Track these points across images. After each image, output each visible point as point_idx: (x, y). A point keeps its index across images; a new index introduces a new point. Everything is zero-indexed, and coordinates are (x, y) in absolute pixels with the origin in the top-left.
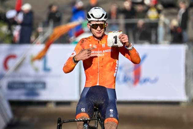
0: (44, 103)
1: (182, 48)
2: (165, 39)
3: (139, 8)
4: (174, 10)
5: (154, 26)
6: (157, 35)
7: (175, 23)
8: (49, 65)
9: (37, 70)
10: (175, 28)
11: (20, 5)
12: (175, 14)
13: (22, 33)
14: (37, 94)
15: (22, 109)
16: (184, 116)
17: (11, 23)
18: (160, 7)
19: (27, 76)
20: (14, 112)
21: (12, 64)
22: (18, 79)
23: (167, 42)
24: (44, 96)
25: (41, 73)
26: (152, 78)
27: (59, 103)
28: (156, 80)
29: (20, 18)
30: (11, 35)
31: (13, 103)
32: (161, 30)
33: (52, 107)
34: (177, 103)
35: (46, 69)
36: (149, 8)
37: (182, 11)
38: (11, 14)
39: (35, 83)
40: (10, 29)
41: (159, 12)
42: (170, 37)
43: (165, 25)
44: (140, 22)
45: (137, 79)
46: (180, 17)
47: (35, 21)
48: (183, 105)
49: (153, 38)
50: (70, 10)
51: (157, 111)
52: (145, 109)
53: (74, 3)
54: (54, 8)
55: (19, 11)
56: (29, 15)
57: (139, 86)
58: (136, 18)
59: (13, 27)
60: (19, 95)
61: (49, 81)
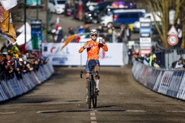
0: (67, 66)
1: (121, 45)
2: (115, 41)
3: (105, 29)
4: (119, 30)
5: (111, 36)
6: (112, 39)
7: (119, 34)
8: (69, 51)
9: (64, 53)
10: (119, 37)
11: (57, 27)
12: (119, 31)
13: (58, 38)
14: (63, 63)
15: (58, 68)
16: (122, 71)
17: (54, 34)
18: (113, 28)
19: (60, 55)
20: (55, 70)
21: (54, 50)
22: (56, 57)
23: (116, 42)
24: (67, 63)
25: (66, 54)
26: (110, 56)
27: (73, 66)
28: (111, 57)
29: (57, 32)
30: (54, 39)
31: (55, 66)
32: (114, 38)
33: (70, 68)
34: (119, 66)
35: (68, 53)
36: (109, 29)
37: (122, 30)
38: (54, 31)
39: (64, 58)
40: (53, 37)
41: (113, 30)
42: (117, 40)
43: (115, 36)
44: (105, 34)
45: (104, 56)
46: (121, 32)
47: (64, 34)
48: (122, 67)
49: (110, 40)
50: (78, 29)
51: (112, 69)
52: (107, 69)
53: (79, 27)
54: (71, 29)
55: (57, 30)
56: (61, 31)
57: (105, 60)
58: (103, 32)
59: (55, 36)
60: (57, 63)
61: (69, 58)
